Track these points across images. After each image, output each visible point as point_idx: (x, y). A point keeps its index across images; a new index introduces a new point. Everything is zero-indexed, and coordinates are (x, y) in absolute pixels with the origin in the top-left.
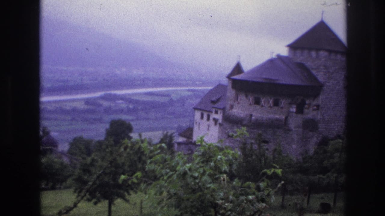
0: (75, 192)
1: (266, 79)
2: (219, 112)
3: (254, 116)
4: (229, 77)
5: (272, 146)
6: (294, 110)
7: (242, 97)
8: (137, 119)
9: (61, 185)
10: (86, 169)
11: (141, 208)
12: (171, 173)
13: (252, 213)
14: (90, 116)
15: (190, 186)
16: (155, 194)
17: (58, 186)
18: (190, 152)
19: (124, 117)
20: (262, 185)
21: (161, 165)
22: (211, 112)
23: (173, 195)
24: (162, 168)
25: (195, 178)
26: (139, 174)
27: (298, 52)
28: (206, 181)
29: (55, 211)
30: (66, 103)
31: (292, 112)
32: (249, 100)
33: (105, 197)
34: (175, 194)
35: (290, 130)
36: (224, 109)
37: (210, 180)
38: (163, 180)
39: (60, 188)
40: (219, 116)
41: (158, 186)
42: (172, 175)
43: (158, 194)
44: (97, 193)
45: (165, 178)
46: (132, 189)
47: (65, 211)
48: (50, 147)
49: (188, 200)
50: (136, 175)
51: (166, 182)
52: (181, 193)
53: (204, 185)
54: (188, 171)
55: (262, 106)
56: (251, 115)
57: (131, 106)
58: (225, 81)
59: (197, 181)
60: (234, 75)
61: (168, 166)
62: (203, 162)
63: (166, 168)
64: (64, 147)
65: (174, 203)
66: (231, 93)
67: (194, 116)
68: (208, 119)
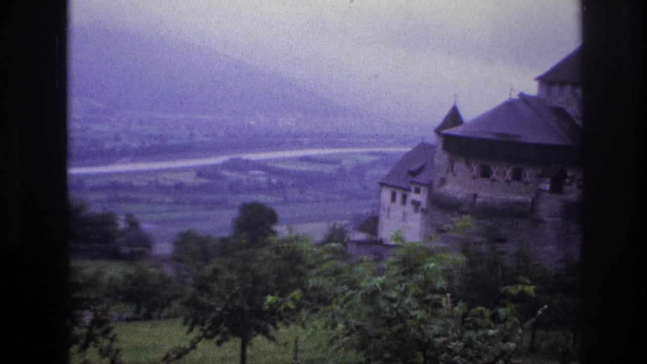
0: (185, 323)
1: (499, 134)
2: (422, 189)
3: (480, 197)
4: (438, 131)
5: (511, 248)
6: (548, 187)
7: (460, 165)
8: (285, 202)
9: (161, 311)
10: (203, 286)
11: (296, 351)
12: (351, 292)
13: (492, 359)
14: (208, 197)
15: (382, 315)
16: (325, 328)
17: (156, 314)
18: (378, 257)
19: (263, 198)
20: (502, 312)
21: (334, 279)
22: (409, 190)
23: (354, 328)
24: (336, 284)
25: (392, 300)
26: (297, 293)
27: (556, 89)
28: (409, 304)
29: (158, 356)
30: (165, 175)
31: (545, 191)
32: (472, 170)
33: (236, 333)
34: (358, 327)
35: (541, 221)
36: (429, 186)
37: (416, 305)
38: (337, 303)
39: (159, 318)
40: (422, 197)
41: (330, 314)
42: (352, 295)
43: (329, 327)
44: (223, 325)
45: (341, 300)
46: (281, 319)
47: (175, 356)
48: (139, 249)
49: (379, 337)
50: (292, 295)
51: (342, 307)
52: (367, 325)
53: (406, 312)
54: (380, 289)
55: (494, 180)
56: (475, 196)
57: (274, 181)
58: (432, 138)
59: (395, 305)
60: (447, 128)
61: (345, 280)
62: (404, 274)
63: (343, 284)
64: (163, 248)
65: (356, 342)
66: (441, 159)
67: (379, 197)
68: (404, 201)
